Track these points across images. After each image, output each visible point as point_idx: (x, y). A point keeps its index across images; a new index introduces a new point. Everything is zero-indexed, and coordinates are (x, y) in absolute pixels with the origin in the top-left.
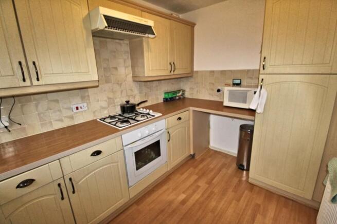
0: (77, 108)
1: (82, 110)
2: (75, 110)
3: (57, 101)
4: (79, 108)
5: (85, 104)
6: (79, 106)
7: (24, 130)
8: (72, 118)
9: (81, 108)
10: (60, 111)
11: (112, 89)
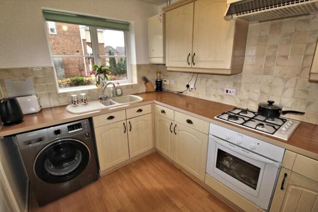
0: (227, 91)
1: (230, 94)
2: (225, 92)
3: (217, 81)
4: (229, 92)
5: (234, 90)
6: (229, 90)
7: (198, 93)
8: (222, 97)
9: (230, 92)
10: (217, 89)
11: (271, 83)
